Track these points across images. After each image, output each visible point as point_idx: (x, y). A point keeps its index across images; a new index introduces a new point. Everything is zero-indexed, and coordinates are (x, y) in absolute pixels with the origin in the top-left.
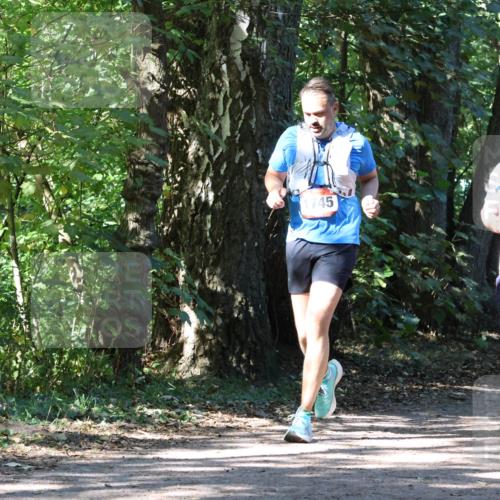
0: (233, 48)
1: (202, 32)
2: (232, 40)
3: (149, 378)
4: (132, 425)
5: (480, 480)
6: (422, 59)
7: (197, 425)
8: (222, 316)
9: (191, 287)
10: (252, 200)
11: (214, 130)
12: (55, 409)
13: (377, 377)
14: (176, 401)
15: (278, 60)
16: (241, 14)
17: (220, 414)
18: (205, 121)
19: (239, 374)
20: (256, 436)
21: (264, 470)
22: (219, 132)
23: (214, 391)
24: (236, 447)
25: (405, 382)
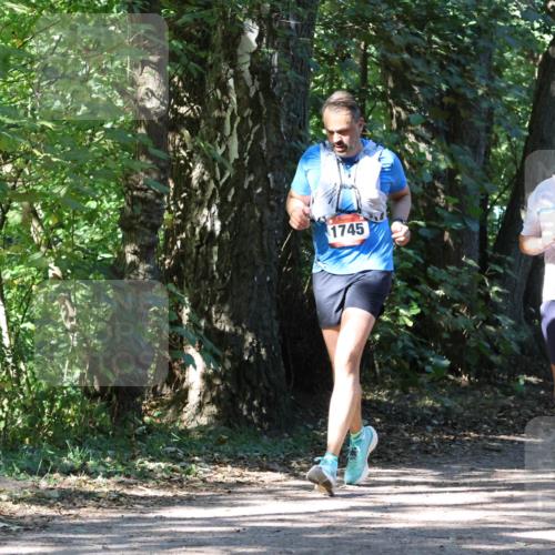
0: (241, 60)
1: (205, 44)
2: (239, 52)
3: (150, 428)
4: (131, 480)
5: (519, 540)
6: (451, 74)
7: (204, 480)
8: (232, 359)
9: (196, 326)
10: (263, 230)
11: (220, 152)
12: (46, 463)
13: (403, 426)
14: (181, 454)
15: (290, 73)
16: (249, 23)
17: (229, 468)
18: (210, 142)
19: (250, 422)
20: (270, 492)
21: (279, 530)
22: (226, 154)
23: (223, 442)
24: (248, 505)
25: (434, 432)
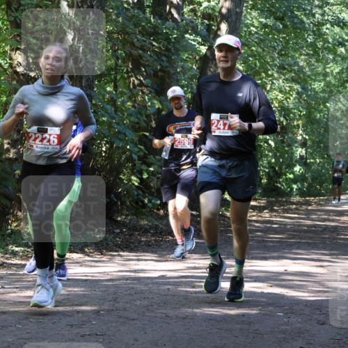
3: (13, 232)
6: (163, 61)
13: (137, 233)
14: (30, 243)
21: (86, 280)
25: (152, 236)
